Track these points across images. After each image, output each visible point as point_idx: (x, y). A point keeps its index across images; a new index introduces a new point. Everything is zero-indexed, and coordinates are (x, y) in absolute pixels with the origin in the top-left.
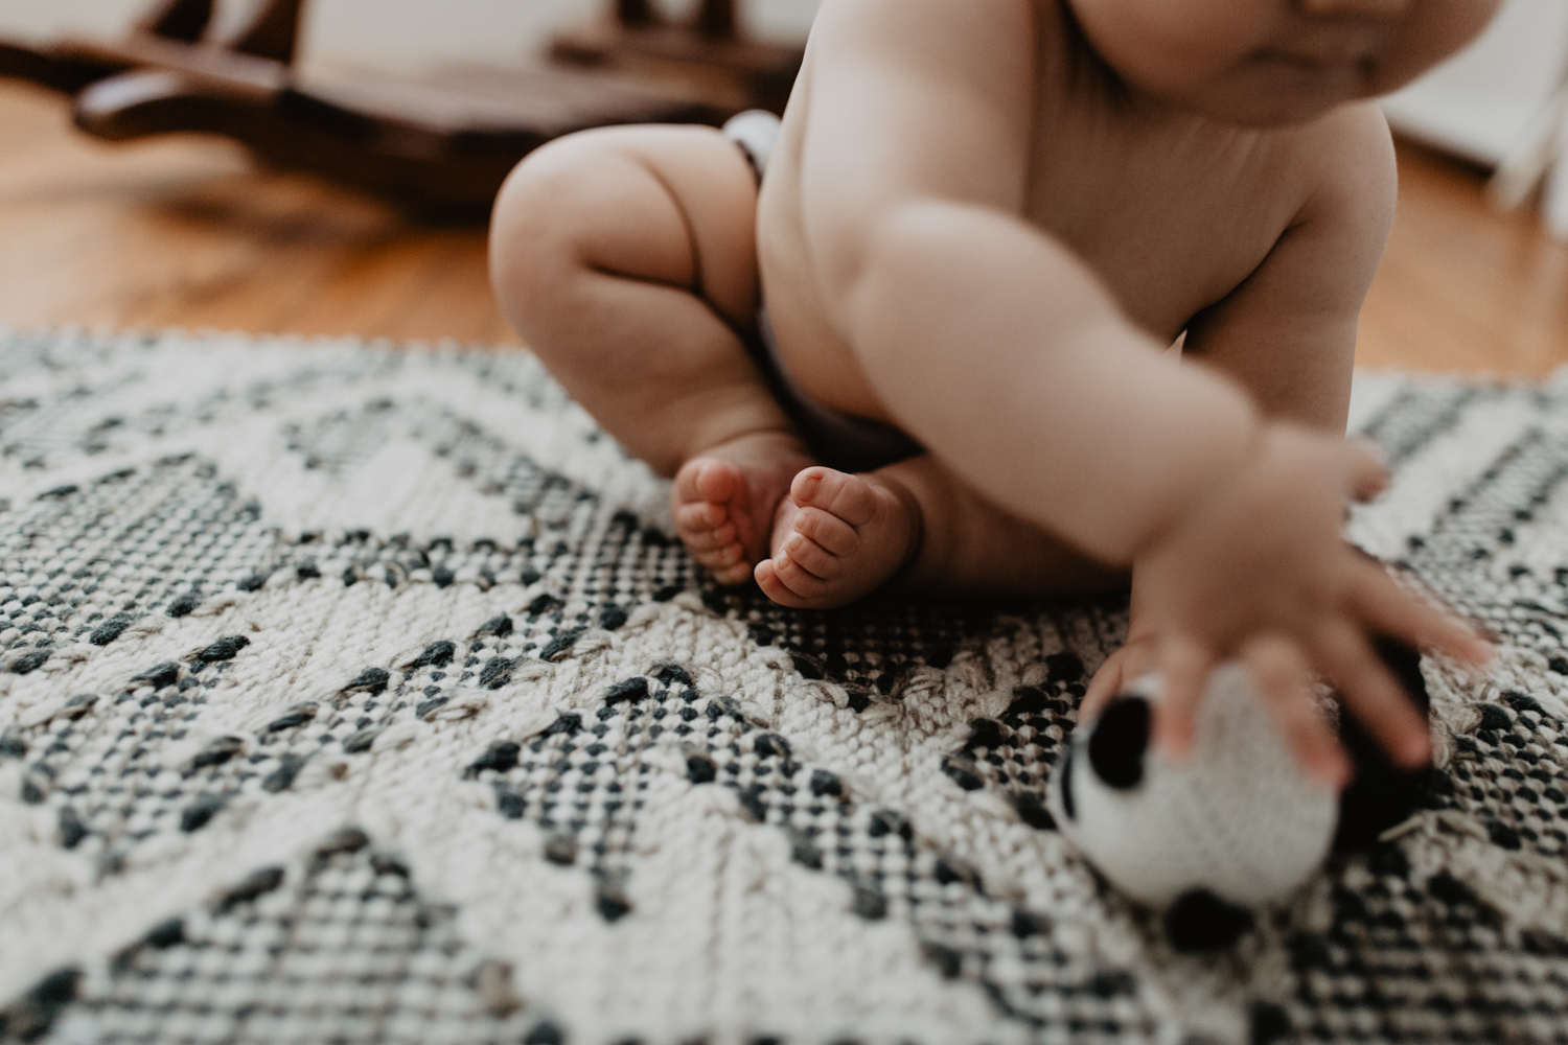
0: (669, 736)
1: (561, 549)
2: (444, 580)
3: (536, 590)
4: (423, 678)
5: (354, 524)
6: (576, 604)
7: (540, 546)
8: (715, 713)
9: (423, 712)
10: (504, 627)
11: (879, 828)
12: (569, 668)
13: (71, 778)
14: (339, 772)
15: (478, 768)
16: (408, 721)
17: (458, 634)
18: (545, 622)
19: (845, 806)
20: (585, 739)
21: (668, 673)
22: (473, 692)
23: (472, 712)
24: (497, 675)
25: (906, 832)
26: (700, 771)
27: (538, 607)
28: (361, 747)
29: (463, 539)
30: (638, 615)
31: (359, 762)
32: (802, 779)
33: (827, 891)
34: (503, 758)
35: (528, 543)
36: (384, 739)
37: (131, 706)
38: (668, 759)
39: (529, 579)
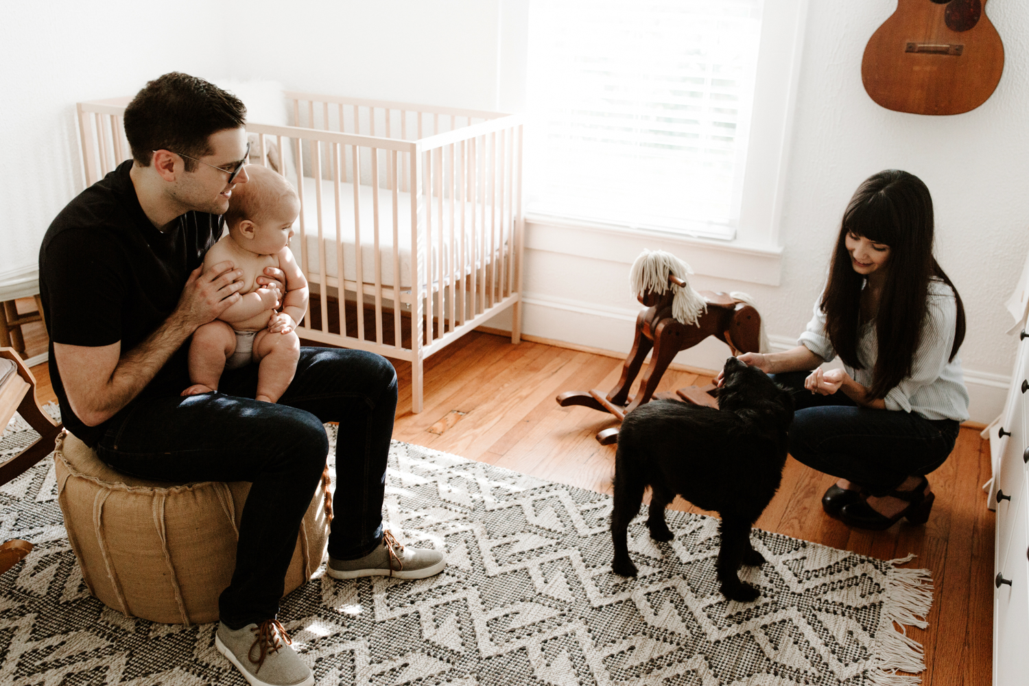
0: (670, 596)
1: (666, 562)
2: (648, 565)
3: (660, 569)
4: (642, 580)
5: (637, 551)
6: (665, 573)
7: (664, 561)
8: (677, 594)
9: (641, 585)
10: (654, 575)
11: (689, 613)
12: (661, 583)
13: (600, 584)
14: (630, 591)
15: (645, 595)
16: (639, 586)
17: (647, 574)
18: (660, 575)
19: (687, 610)
20: (660, 594)
21: (673, 587)
22: (647, 584)
23: (647, 587)
24: (651, 582)
25: (692, 615)
26: (672, 602)
27: (660, 572)
28: (633, 588)
29: (653, 557)
30: (673, 577)
31: (632, 590)
32: (684, 605)
33: (680, 618)
34: (649, 594)
35: (662, 560)
36: (636, 588)
37: (606, 576)
38: (668, 598)
39: (660, 567)
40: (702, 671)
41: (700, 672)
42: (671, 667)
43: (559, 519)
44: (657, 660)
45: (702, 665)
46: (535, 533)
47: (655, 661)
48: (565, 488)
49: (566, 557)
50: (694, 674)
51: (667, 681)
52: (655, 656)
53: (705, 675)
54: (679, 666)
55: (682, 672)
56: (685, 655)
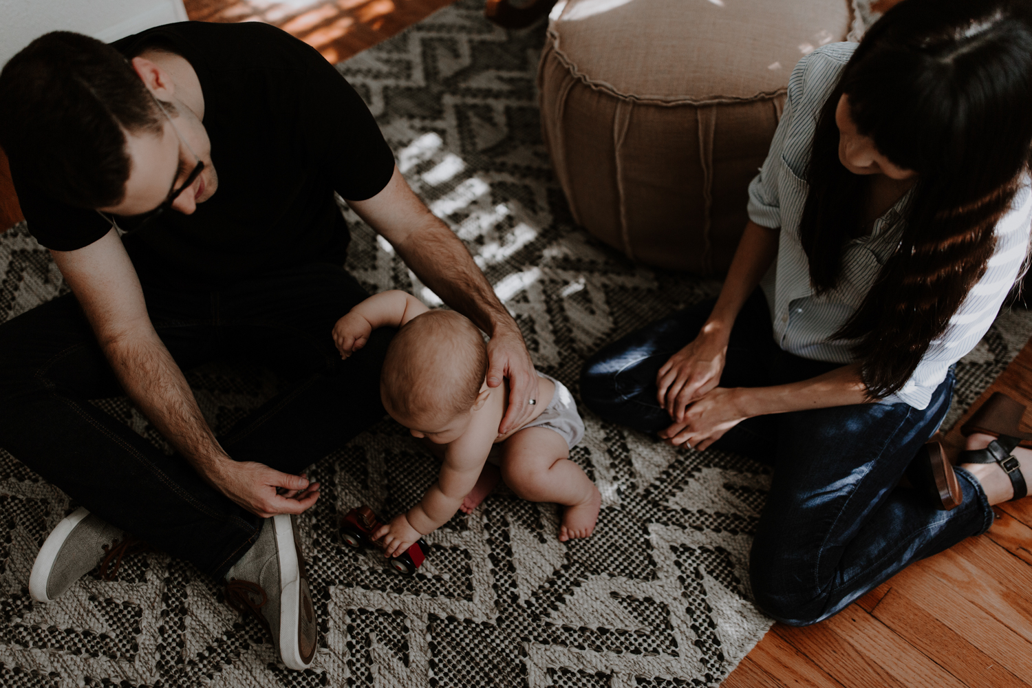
40: (127, 670)
41: (125, 665)
42: (157, 630)
43: (594, 627)
44: (180, 619)
45: (136, 675)
46: (556, 573)
47: (180, 615)
48: (703, 679)
49: (472, 595)
50: (128, 655)
51: (136, 613)
52: (188, 621)
53: (118, 669)
54: (152, 642)
55: (140, 639)
56: (167, 662)
